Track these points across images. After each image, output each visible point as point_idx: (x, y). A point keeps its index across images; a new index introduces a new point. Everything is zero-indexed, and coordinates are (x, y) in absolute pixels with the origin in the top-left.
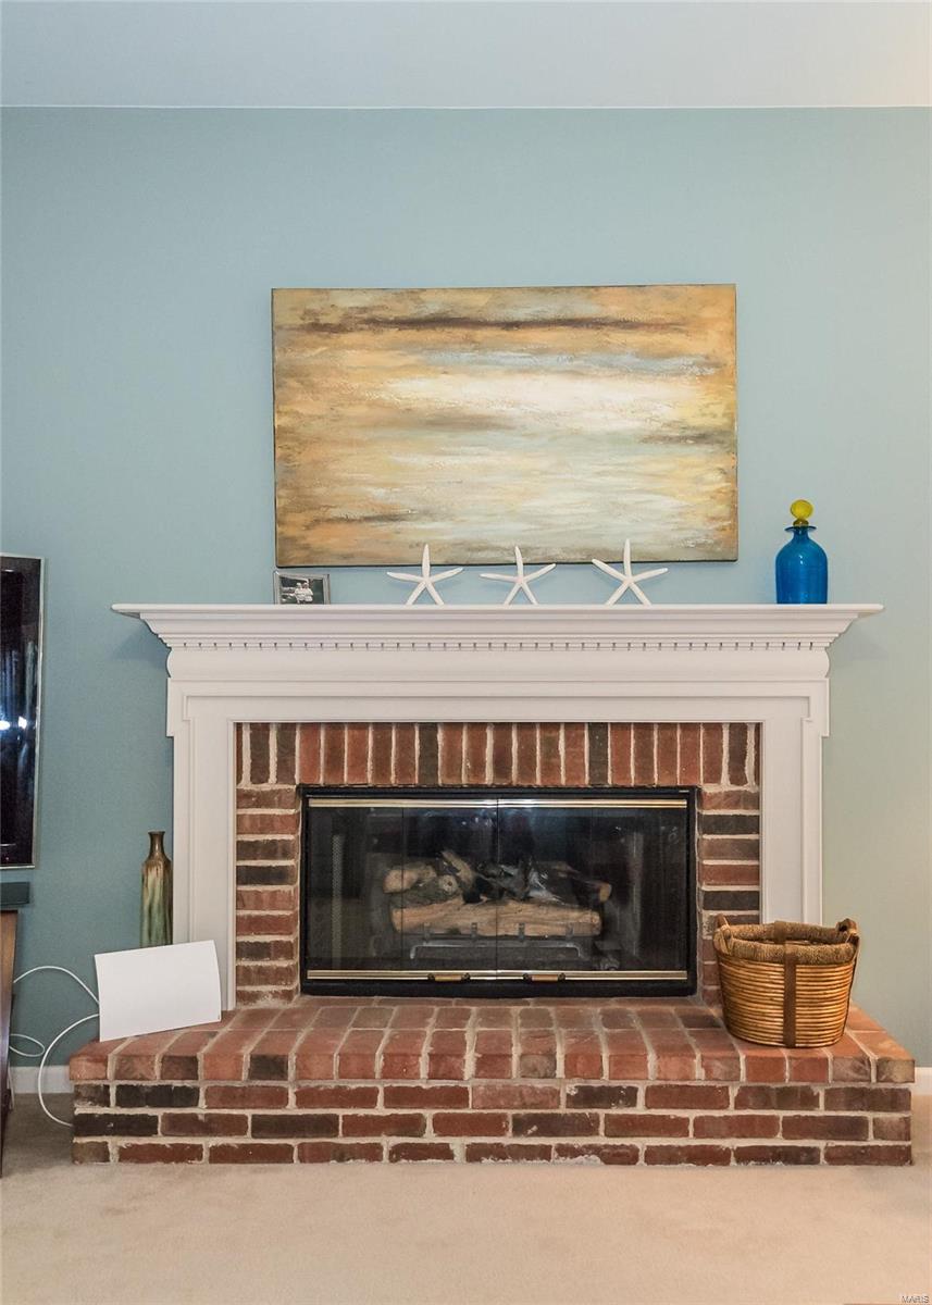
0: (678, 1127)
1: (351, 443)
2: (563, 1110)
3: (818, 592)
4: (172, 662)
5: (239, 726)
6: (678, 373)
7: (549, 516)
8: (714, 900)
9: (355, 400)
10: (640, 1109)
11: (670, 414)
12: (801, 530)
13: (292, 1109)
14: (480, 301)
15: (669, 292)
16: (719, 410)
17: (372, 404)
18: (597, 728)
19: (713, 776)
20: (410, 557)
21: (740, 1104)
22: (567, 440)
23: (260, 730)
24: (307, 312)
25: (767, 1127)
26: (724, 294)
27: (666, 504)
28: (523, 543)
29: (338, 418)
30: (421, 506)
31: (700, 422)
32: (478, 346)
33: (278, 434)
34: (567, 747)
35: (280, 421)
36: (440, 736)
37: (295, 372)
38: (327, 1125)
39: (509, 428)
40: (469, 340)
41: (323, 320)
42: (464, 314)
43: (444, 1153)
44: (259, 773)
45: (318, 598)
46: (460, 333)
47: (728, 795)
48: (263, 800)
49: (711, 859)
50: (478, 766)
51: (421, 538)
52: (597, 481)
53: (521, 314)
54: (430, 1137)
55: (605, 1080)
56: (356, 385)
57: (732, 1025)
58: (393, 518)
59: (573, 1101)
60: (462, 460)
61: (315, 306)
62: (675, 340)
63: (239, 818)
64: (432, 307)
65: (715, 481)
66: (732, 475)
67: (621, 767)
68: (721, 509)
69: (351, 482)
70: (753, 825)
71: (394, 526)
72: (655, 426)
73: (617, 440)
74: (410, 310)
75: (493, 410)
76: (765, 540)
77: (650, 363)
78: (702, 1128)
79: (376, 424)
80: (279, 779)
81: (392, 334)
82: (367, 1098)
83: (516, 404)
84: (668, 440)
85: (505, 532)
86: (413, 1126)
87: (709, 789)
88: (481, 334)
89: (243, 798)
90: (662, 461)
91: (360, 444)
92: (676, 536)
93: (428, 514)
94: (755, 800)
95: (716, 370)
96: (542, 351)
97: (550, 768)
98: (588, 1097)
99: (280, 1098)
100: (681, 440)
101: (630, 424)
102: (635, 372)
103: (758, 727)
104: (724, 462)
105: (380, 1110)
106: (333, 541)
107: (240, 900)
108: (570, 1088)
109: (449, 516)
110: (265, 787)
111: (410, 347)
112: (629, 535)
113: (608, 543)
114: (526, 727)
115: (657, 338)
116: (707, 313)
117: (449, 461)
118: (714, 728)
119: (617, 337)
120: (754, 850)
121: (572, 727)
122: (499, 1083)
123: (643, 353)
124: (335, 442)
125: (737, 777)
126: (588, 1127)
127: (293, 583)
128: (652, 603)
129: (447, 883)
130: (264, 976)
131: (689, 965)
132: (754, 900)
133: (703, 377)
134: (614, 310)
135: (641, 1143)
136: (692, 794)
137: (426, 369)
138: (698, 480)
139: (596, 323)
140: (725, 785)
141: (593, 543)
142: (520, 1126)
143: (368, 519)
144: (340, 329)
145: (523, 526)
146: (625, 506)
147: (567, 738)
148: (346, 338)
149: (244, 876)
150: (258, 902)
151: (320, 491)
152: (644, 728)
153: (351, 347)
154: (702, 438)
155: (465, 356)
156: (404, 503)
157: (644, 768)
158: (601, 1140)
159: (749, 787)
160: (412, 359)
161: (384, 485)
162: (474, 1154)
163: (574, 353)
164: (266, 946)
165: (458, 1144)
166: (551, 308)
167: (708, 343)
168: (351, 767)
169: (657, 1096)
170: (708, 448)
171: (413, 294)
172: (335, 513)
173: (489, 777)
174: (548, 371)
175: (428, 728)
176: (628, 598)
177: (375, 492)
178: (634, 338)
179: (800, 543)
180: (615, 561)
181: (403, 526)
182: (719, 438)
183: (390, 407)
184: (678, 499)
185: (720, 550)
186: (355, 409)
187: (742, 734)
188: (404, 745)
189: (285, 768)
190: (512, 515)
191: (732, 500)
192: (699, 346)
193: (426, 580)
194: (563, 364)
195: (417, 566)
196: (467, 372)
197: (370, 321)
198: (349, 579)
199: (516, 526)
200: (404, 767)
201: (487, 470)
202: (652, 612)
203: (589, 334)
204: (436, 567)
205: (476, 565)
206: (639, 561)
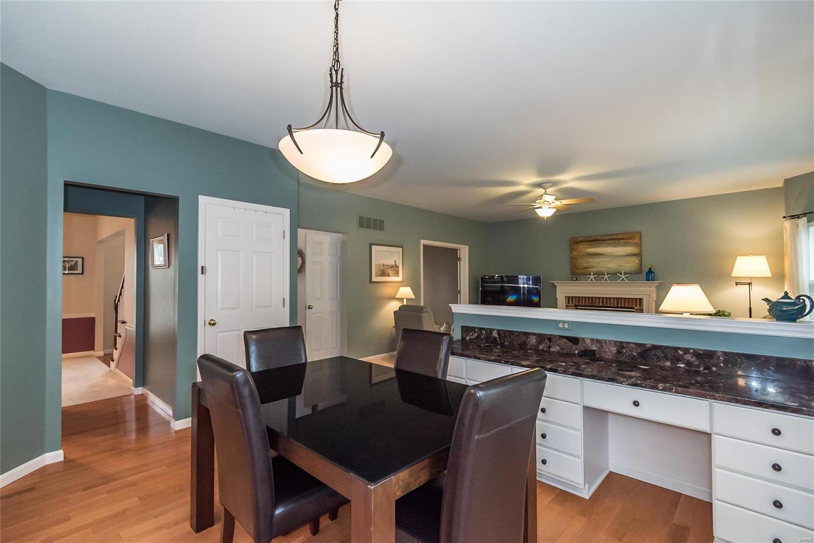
1: (581, 258)
3: (653, 280)
4: (557, 288)
5: (566, 297)
6: (631, 246)
7: (611, 267)
9: (582, 252)
11: (629, 252)
12: (650, 269)
14: (600, 237)
15: (629, 233)
16: (638, 251)
17: (585, 252)
18: (618, 299)
19: (636, 306)
20: (590, 273)
22: (613, 256)
23: (569, 297)
26: (639, 233)
27: (629, 265)
28: (607, 271)
29: (580, 255)
30: (591, 266)
31: (634, 252)
32: (600, 244)
33: (571, 257)
35: (572, 256)
36: (594, 299)
37: (574, 249)
39: (604, 255)
40: (598, 243)
41: (577, 241)
42: (596, 239)
44: (569, 303)
45: (576, 280)
46: (596, 242)
47: (639, 309)
50: (599, 302)
51: (591, 271)
52: (618, 262)
53: (606, 239)
56: (582, 250)
60: (597, 260)
61: (575, 240)
62: (631, 241)
64: (592, 239)
65: (638, 262)
66: (641, 261)
67: (621, 304)
68: (639, 266)
69: (581, 263)
71: (586, 269)
72: (627, 254)
73: (621, 256)
74: (589, 239)
75: (602, 253)
76: (646, 270)
77: (625, 245)
79: (584, 255)
81: (586, 243)
83: (605, 252)
84: (629, 256)
87: (636, 308)
88: (600, 242)
90: (629, 259)
92: (631, 270)
93: (592, 268)
94: (642, 310)
95: (636, 245)
96: (609, 244)
97: (610, 304)
100: (631, 256)
101: (623, 254)
102: (624, 246)
103: (643, 299)
104: (639, 258)
106: (578, 271)
109: (595, 268)
111: (589, 245)
112: (623, 270)
113: (620, 271)
114: (606, 298)
115: (627, 241)
116: (635, 236)
117: (595, 260)
118: (636, 299)
119: (621, 241)
121: (613, 298)
123: (624, 243)
124: (578, 258)
125: (640, 306)
127: (572, 278)
134: (620, 237)
137: (592, 247)
138: (634, 261)
140: (638, 307)
141: (617, 271)
143: (583, 269)
144: (579, 243)
145: (607, 269)
146: (622, 266)
148: (581, 244)
151: (577, 265)
152: (625, 299)
154: (634, 255)
155: (597, 245)
156: (588, 266)
157: (625, 304)
159: (642, 307)
167: (637, 241)
168: (581, 302)
170: (636, 257)
171: (590, 237)
172: (579, 268)
174: (610, 247)
175: (592, 298)
176: (623, 280)
177: (585, 265)
178: (624, 241)
179: (650, 271)
180: (621, 274)
181: (589, 269)
182: (639, 255)
183: (587, 253)
184: (631, 264)
185: (639, 272)
186: (582, 254)
187: (641, 300)
188: (589, 300)
189: (572, 303)
190: (605, 267)
191: (641, 264)
192: (634, 241)
193: (592, 277)
194: (613, 245)
195: (591, 275)
196: (598, 247)
197: (583, 241)
198: (581, 277)
199: (605, 269)
200: (588, 302)
201: (601, 261)
202: (627, 281)
203: (616, 241)
204: (593, 275)
205: (599, 275)
206: (625, 274)
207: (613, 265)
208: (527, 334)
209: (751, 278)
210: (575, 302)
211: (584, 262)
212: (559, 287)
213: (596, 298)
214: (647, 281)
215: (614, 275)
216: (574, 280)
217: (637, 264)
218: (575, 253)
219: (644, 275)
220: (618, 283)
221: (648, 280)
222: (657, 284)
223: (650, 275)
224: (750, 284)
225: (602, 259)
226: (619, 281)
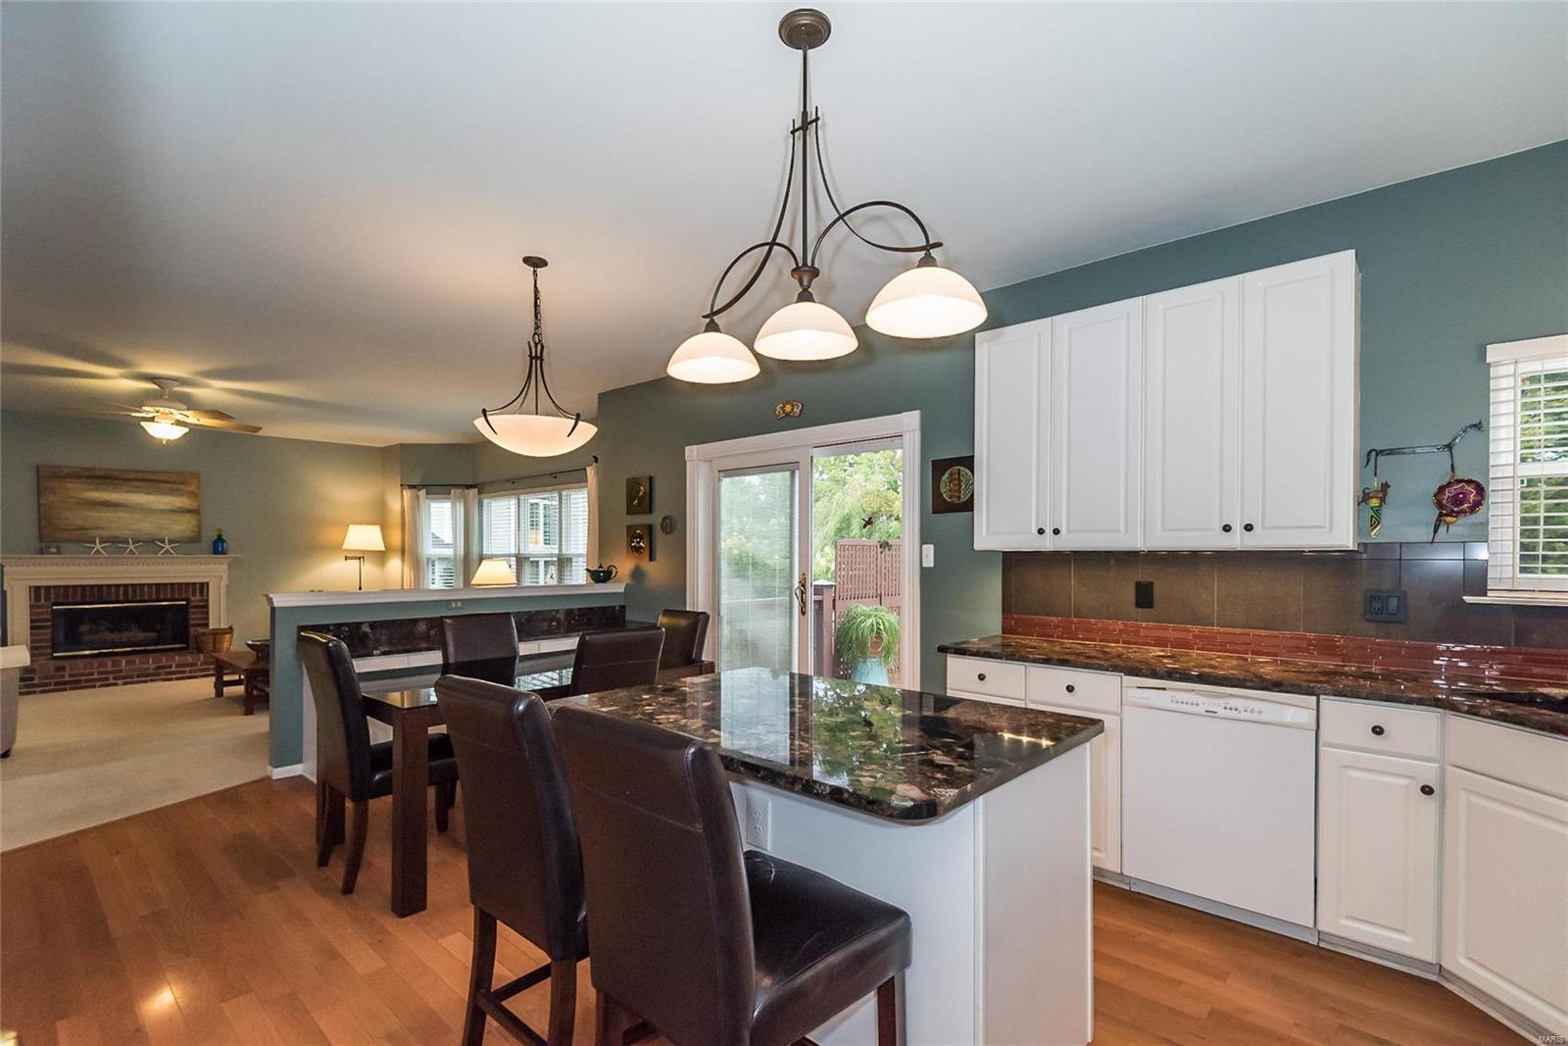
0: (185, 672)
1: (68, 509)
3: (223, 552)
5: (30, 587)
6: (182, 495)
7: (141, 530)
8: (193, 625)
9: (71, 497)
10: (174, 669)
11: (180, 505)
12: (220, 537)
13: (67, 679)
14: (118, 473)
15: (179, 474)
16: (195, 504)
17: (79, 498)
18: (158, 585)
19: (194, 595)
20: (92, 539)
21: (202, 665)
22: (145, 511)
23: (37, 589)
24: (52, 472)
26: (196, 475)
27: (181, 527)
28: (133, 537)
29: (64, 502)
30: (94, 526)
31: (189, 507)
32: (115, 485)
33: (41, 505)
35: (42, 502)
36: (104, 588)
37: (49, 489)
38: (79, 682)
39: (125, 507)
40: (112, 484)
41: (57, 475)
42: (112, 476)
43: (116, 684)
44: (38, 600)
45: (59, 552)
47: (199, 600)
48: (39, 607)
49: (194, 616)
51: (96, 535)
52: (157, 521)
54: (111, 681)
56: (70, 493)
57: (199, 650)
58: (86, 529)
59: (154, 669)
60: (110, 515)
61: (56, 470)
62: (180, 487)
63: (31, 612)
64: (99, 473)
65: (194, 522)
66: (199, 521)
67: (165, 594)
68: (196, 529)
69: (69, 519)
70: (206, 606)
71: (84, 531)
72: (175, 508)
73: (163, 511)
74: (90, 475)
75: (122, 501)
76: (210, 537)
77: (171, 492)
78: (190, 672)
79: (78, 503)
80: (46, 600)
81: (84, 480)
82: (92, 674)
83: (128, 501)
84: (179, 512)
85: (126, 533)
86: (107, 679)
87: (193, 598)
88: (115, 482)
89: (32, 607)
90: (178, 517)
91: (71, 509)
92: (181, 536)
93: (97, 528)
94: (207, 601)
95: (193, 495)
96: (138, 487)
97: (142, 595)
98: (159, 668)
99: (64, 676)
100: (183, 512)
101: (168, 507)
102: (166, 494)
103: (208, 583)
104: (197, 517)
105: (96, 676)
107: (31, 635)
108: (153, 666)
109: (103, 529)
110: (40, 603)
111: (91, 484)
112: (166, 535)
113: (160, 536)
115: (175, 486)
116: (191, 480)
117: (104, 514)
118: (194, 584)
119: (163, 485)
120: (206, 612)
122: (132, 667)
123: (172, 489)
124: (63, 508)
125: (202, 595)
126: (160, 675)
127: (49, 548)
129: (101, 628)
130: (40, 655)
131: (188, 643)
132: (207, 625)
133: (190, 496)
134: (161, 477)
135: (174, 676)
136: (188, 600)
137: (97, 490)
138: (188, 522)
139: (158, 481)
140: (198, 597)
141: (154, 537)
142: (139, 676)
143: (75, 529)
144: (65, 477)
145: (132, 532)
146: (165, 527)
148: (69, 480)
149: (32, 628)
150: (37, 635)
151: (56, 522)
152: (172, 584)
153: (69, 483)
154: (189, 511)
155: (113, 487)
156: (88, 526)
157: (173, 594)
158: (162, 677)
159: (205, 597)
160: (93, 487)
162: (125, 684)
163: (149, 488)
165: (120, 682)
166: (140, 476)
167: (192, 488)
169: (178, 666)
170: (192, 514)
171: (91, 470)
172: (63, 527)
174: (139, 493)
176: (167, 551)
177: (80, 523)
178: (168, 485)
179: (220, 540)
180: (163, 542)
181: (89, 531)
182: (195, 512)
183: (83, 500)
184: (183, 526)
185: (195, 539)
186: (74, 500)
187: (204, 584)
189: (47, 598)
190: (128, 529)
191: (199, 527)
192: (188, 488)
193: (98, 546)
194: (146, 490)
195: (95, 543)
196: (112, 491)
197: (76, 476)
198: (64, 546)
199: (129, 533)
201: (117, 517)
202: (175, 555)
203: (154, 484)
204: (101, 543)
205: (115, 543)
206: (171, 542)
207: (147, 526)
208: (414, 621)
209: (364, 551)
211: (77, 518)
212: (10, 568)
214: (214, 553)
215: (150, 544)
216: (53, 553)
217: (193, 525)
218: (51, 498)
219: (207, 545)
220: (157, 557)
221: (216, 552)
222: (230, 560)
223: (218, 546)
224: (360, 558)
225: (121, 514)
226: (159, 555)
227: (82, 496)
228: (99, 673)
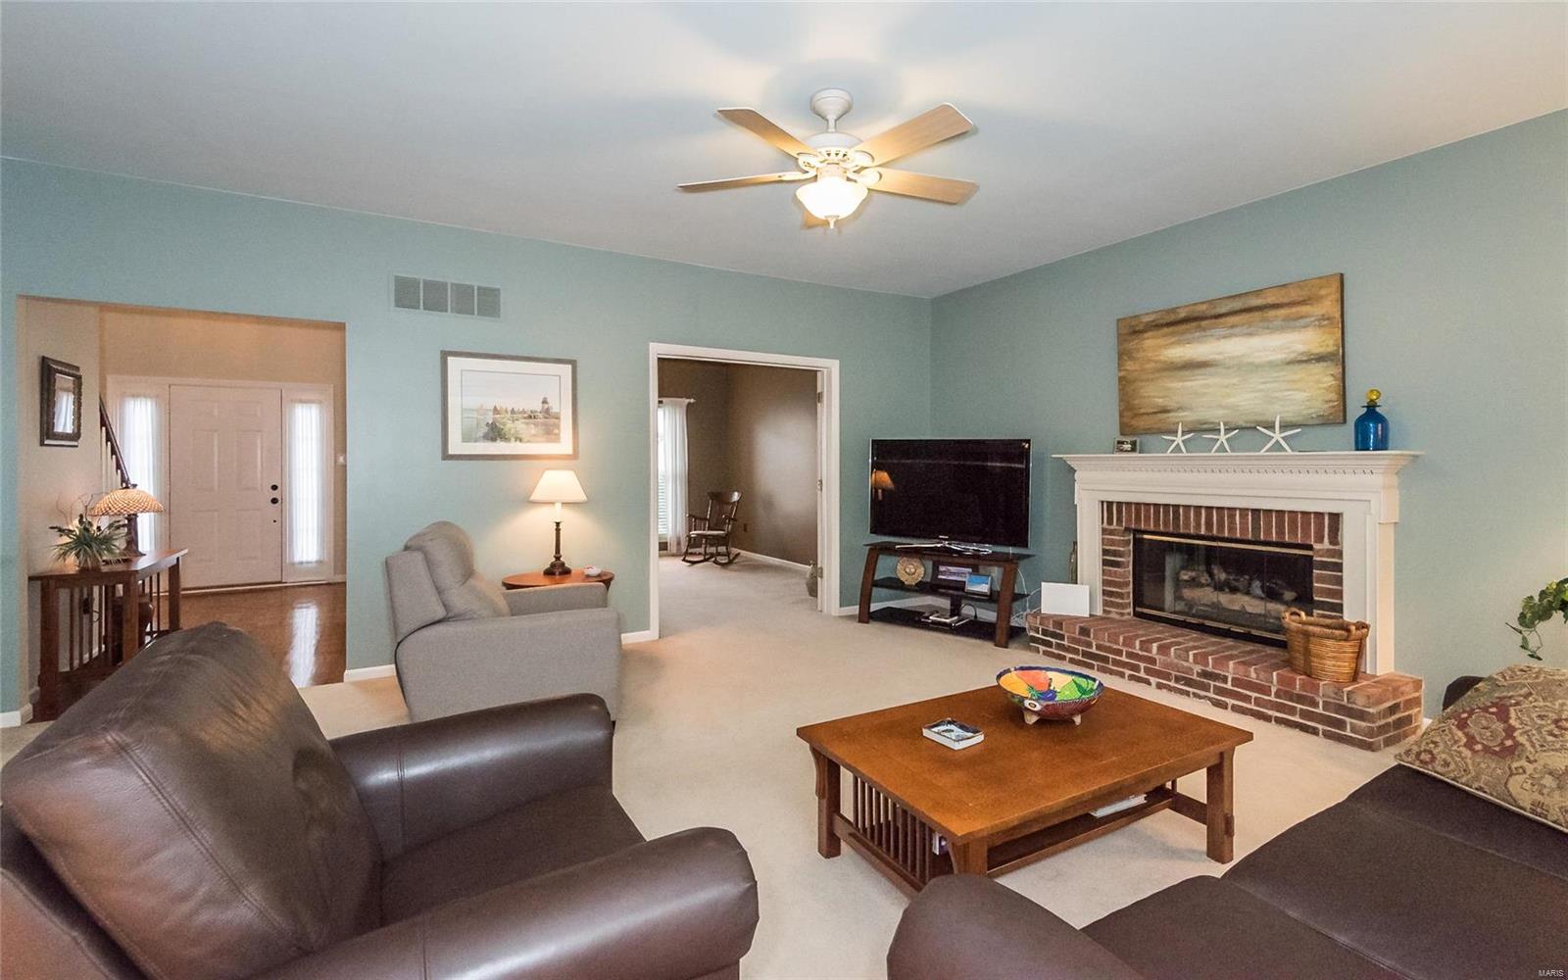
0: (1247, 699)
1: (1148, 380)
2: (1195, 677)
3: (1382, 444)
4: (1076, 477)
5: (1102, 502)
6: (1307, 326)
7: (1238, 406)
9: (1149, 361)
10: (1229, 686)
11: (1301, 348)
12: (1372, 406)
13: (1094, 650)
14: (1204, 307)
15: (1300, 285)
16: (1333, 343)
17: (1156, 362)
18: (1257, 512)
19: (1320, 539)
20: (1173, 427)
21: (1277, 696)
22: (1245, 368)
23: (1110, 504)
24: (1131, 327)
25: (1292, 711)
26: (1337, 279)
27: (1300, 396)
28: (1226, 420)
29: (1143, 370)
30: (1179, 405)
31: (1318, 349)
32: (1203, 329)
33: (1121, 379)
34: (1240, 519)
35: (1122, 374)
36: (1180, 511)
37: (1129, 353)
38: (1105, 660)
39: (1216, 365)
40: (1199, 327)
41: (1137, 329)
42: (1196, 315)
44: (1110, 522)
45: (1133, 450)
46: (1194, 324)
47: (1328, 550)
48: (1112, 532)
49: (1320, 583)
50: (1198, 525)
51: (1177, 420)
52: (1262, 387)
53: (1223, 310)
54: (1142, 674)
55: (1210, 669)
56: (1150, 355)
59: (1199, 674)
60: (1196, 383)
61: (1133, 323)
62: (1304, 309)
63: (1103, 539)
64: (1182, 314)
65: (1332, 381)
66: (1342, 377)
67: (1268, 531)
68: (1333, 396)
69: (1149, 397)
70: (1339, 567)
71: (1165, 415)
72: (1292, 356)
73: (1272, 365)
74: (1172, 318)
75: (1211, 357)
76: (1356, 411)
77: (1291, 323)
78: (1258, 702)
79: (1159, 370)
80: (1117, 525)
81: (1166, 330)
82: (1119, 652)
83: (1221, 353)
84: (1301, 362)
85: (1216, 415)
86: (1136, 668)
87: (1317, 546)
88: (1204, 323)
89: (1104, 531)
90: (1299, 373)
91: (1152, 380)
92: (1305, 412)
93: (1180, 409)
94: (1340, 554)
95: (1327, 321)
96: (1234, 326)
97: (1232, 529)
98: (1205, 674)
99: (1090, 645)
100: (1308, 361)
101: (1280, 356)
102: (1282, 329)
103: (1342, 515)
104: (1337, 370)
105: (1124, 659)
106: (1142, 423)
107: (1104, 572)
108: (1198, 668)
109: (1191, 409)
110: (1112, 527)
111: (1172, 334)
112: (1278, 413)
113: (1268, 417)
114: (1220, 509)
115: (1295, 311)
116: (1323, 292)
117: (1189, 384)
118: (1319, 515)
119: (1272, 313)
120: (1339, 581)
121: (1243, 511)
122: (1167, 659)
123: (1287, 319)
124: (1142, 381)
125: (1332, 541)
126: (1206, 688)
127: (1123, 443)
128: (1293, 450)
130: (1113, 604)
132: (1339, 608)
133: (1320, 326)
134: (1271, 300)
135: (1231, 702)
136: (1309, 548)
137: (1178, 343)
138: (1319, 382)
140: (1326, 544)
141: (1259, 418)
142: (1178, 679)
143: (1155, 413)
144: (1144, 330)
145: (1226, 412)
146: (1276, 398)
147: (1240, 515)
148: (1146, 335)
149: (1105, 563)
150: (1112, 574)
151: (1136, 402)
152: (1280, 513)
153: (1148, 338)
154: (1321, 358)
155: (1198, 334)
156: (1171, 403)
157: (1281, 532)
158: (1212, 695)
159: (1338, 547)
160: (1173, 340)
161: (1161, 398)
162: (1160, 686)
163: (1249, 324)
164: (1113, 592)
165: (1154, 680)
166: (1237, 305)
167: (1324, 307)
168: (1145, 521)
169: (1236, 682)
170: (1324, 364)
171: (1173, 310)
172: (1142, 411)
173: (1203, 531)
174: (1236, 336)
175: (1176, 507)
176: (1278, 447)
177: (1161, 401)
178: (1282, 312)
179: (1371, 413)
180: (1270, 426)
181: (1170, 415)
182: (1333, 357)
183: (1165, 362)
184: (1311, 391)
185: (1332, 416)
186: (1152, 365)
187: (1335, 518)
188: (1166, 513)
189: (1119, 520)
190: (1220, 406)
191: (1341, 390)
192: (1317, 310)
193: (1179, 439)
194: (1245, 330)
195: (1175, 432)
196: (1199, 340)
197: (1156, 326)
198: (1149, 439)
199: (1221, 412)
200: (1166, 523)
201: (1207, 386)
202: (1289, 453)
203: (1257, 315)
204: (1184, 433)
205: (1201, 432)
206: (1285, 426)
207: (1245, 399)
210: (1129, 520)
211: (1154, 393)
212: (1083, 474)
213: (1187, 507)
214: (1359, 449)
215: (1249, 431)
216: (1127, 451)
217: (1326, 389)
218: (1132, 367)
219: (1349, 429)
220: (1258, 458)
221: (1362, 444)
223: (1370, 429)
225: (1210, 381)
226: (1262, 452)
227: (1161, 358)
228: (1130, 655)
